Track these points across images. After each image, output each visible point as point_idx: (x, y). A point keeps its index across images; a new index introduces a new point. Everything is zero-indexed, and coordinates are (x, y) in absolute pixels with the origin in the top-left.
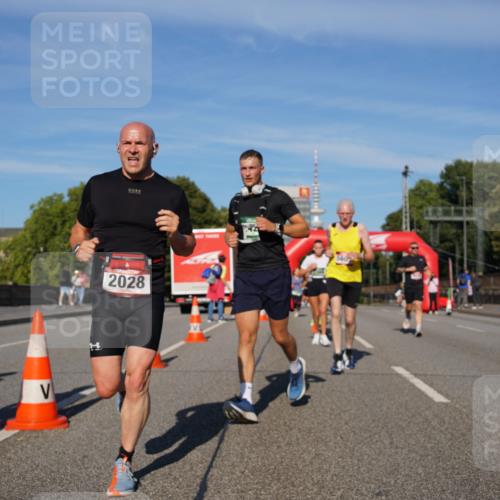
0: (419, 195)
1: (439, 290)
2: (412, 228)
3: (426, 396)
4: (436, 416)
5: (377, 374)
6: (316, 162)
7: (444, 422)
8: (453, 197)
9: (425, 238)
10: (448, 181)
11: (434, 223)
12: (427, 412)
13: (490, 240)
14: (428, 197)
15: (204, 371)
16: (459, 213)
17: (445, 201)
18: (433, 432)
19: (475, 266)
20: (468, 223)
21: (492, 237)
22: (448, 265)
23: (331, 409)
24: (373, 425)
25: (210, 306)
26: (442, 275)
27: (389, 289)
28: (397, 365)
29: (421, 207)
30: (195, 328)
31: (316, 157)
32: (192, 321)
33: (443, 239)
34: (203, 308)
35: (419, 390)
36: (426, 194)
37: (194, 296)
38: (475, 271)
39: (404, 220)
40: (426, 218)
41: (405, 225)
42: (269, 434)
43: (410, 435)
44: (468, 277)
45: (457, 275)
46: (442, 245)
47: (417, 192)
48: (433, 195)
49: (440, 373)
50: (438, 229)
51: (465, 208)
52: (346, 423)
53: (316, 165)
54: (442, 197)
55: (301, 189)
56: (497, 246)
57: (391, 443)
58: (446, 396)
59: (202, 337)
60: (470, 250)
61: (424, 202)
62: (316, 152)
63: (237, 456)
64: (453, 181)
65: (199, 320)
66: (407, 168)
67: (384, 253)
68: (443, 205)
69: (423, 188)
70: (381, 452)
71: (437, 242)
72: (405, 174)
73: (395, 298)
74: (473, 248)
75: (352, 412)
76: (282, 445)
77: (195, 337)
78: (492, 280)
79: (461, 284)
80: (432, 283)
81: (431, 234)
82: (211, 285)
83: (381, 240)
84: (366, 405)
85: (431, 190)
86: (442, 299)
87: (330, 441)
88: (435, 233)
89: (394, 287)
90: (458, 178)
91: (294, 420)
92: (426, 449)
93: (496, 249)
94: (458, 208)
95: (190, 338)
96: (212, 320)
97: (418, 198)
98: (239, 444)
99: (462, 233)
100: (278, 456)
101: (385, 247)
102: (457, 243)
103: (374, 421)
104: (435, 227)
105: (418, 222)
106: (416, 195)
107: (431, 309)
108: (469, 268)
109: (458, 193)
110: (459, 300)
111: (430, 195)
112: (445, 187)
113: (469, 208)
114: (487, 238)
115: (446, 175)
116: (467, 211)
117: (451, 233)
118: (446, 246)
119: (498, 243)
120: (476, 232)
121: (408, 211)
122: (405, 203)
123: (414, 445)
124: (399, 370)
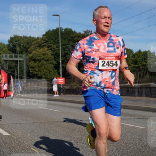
1: (8, 88)
4: (4, 141)
7: (7, 144)
8: (14, 50)
10: (11, 44)
11: (6, 61)
13: (29, 68)
16: (16, 57)
17: (10, 52)
20: (20, 61)
21: (30, 67)
33: (10, 67)
40: (2, 59)
46: (9, 70)
49: (6, 123)
50: (8, 63)
51: (18, 55)
54: (9, 50)
56: (31, 70)
58: (9, 132)
60: (21, 72)
61: (1, 52)
64: (13, 44)
68: (9, 54)
69: (1, 46)
71: (7, 69)
74: (22, 71)
80: (4, 85)
81: (5, 65)
86: (9, 92)
88: (6, 65)
90: (15, 42)
93: (31, 72)
94: (16, 55)
99: (18, 65)
102: (16, 69)
104: (6, 63)
107: (4, 96)
109: (16, 48)
111: (4, 49)
112: (10, 46)
113: (20, 55)
114: (28, 67)
115: (11, 41)
116: (19, 56)
117: (13, 65)
118: (11, 70)
119: (32, 69)
120: (23, 64)
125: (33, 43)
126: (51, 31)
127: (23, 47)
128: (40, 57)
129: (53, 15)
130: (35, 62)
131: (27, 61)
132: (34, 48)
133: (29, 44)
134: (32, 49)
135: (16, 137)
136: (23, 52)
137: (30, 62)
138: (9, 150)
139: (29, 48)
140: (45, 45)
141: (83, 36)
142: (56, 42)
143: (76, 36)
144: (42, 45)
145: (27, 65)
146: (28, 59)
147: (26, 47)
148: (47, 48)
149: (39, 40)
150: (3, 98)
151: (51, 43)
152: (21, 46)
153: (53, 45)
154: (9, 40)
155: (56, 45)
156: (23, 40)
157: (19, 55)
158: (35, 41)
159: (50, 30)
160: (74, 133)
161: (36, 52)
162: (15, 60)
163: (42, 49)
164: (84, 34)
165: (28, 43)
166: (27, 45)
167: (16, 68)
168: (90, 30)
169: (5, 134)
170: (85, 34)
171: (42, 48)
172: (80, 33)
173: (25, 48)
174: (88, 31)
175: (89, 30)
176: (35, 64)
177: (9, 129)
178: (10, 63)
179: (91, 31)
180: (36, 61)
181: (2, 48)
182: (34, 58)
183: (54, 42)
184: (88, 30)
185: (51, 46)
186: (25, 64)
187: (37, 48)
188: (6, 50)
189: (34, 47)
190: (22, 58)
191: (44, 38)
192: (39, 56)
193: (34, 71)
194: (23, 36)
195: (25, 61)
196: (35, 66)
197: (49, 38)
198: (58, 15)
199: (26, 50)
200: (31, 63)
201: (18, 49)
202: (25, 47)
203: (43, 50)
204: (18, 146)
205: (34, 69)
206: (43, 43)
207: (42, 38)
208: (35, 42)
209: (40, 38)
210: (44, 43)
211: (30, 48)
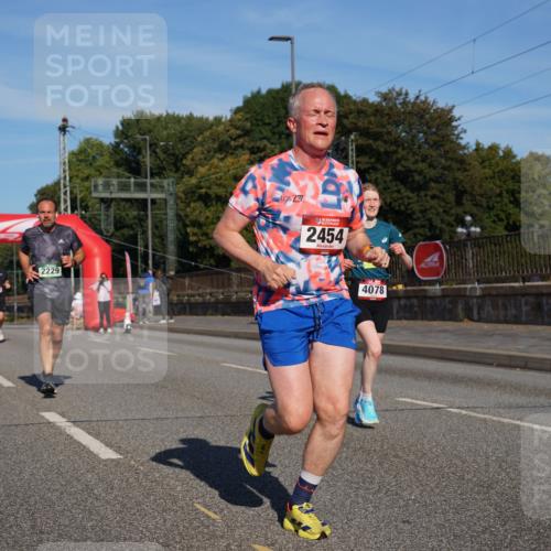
0: (86, 161)
2: (74, 208)
3: (90, 452)
5: (18, 425)
7: (112, 489)
8: (134, 165)
10: (126, 141)
11: (106, 202)
12: (89, 476)
13: (185, 226)
14: (96, 164)
16: (141, 187)
17: (121, 171)
19: (164, 263)
20: (154, 201)
21: (188, 223)
24: (6, 502)
29: (87, 178)
33: (119, 224)
38: (164, 271)
39: (62, 197)
40: (94, 195)
41: (65, 205)
46: (118, 234)
47: (82, 157)
48: (104, 161)
49: (110, 417)
50: (112, 210)
51: (148, 181)
54: (118, 164)
56: (195, 234)
57: (33, 527)
58: (118, 450)
60: (157, 241)
61: (93, 172)
64: (132, 142)
66: (65, 120)
68: (118, 176)
69: (89, 150)
71: (112, 229)
72: (63, 129)
74: (161, 238)
78: (187, 281)
81: (103, 217)
85: (102, 155)
88: (108, 216)
90: (138, 136)
92: (84, 528)
93: (192, 238)
94: (140, 180)
97: (83, 164)
99: (147, 216)
102: (139, 230)
103: (8, 496)
104: (108, 207)
105: (82, 200)
106: (80, 161)
108: (156, 266)
109: (140, 157)
111: (100, 161)
112: (122, 150)
113: (156, 180)
114: (181, 224)
115: (123, 132)
116: (152, 185)
117: (131, 216)
118: (123, 235)
119: (196, 230)
120: (166, 214)
121: (68, 183)
122: (64, 171)
123: (66, 526)
124: (52, 417)
125: (199, 139)
126: (263, 97)
127: (165, 153)
128: (224, 187)
129: (271, 39)
130: (207, 206)
131: (179, 202)
132: (202, 156)
133: (187, 141)
134: (197, 158)
135: (142, 464)
136: (164, 169)
137: (188, 205)
138: (121, 512)
139: (184, 156)
140: (242, 146)
141: (377, 111)
142: (280, 134)
143: (351, 113)
144: (233, 143)
145: (178, 217)
146: (183, 196)
147: (177, 152)
148: (247, 157)
149: (221, 128)
151: (261, 139)
152: (158, 150)
153: (269, 145)
154: (117, 128)
155: (280, 144)
156: (166, 128)
157: (153, 181)
158: (206, 129)
159: (259, 92)
160: (344, 455)
161: (209, 170)
162: (137, 200)
163: (230, 160)
164: (380, 103)
165: (182, 139)
166: (179, 146)
167: (142, 226)
168: (401, 90)
169: (107, 454)
170: (384, 104)
171: (232, 154)
172: (365, 101)
173: (173, 155)
174: (395, 94)
175: (397, 89)
176: (208, 214)
177: (119, 437)
178: (119, 209)
179: (404, 91)
180: (211, 200)
181: (94, 157)
182: (203, 191)
183: (274, 133)
184: (393, 89)
185: (264, 149)
186: (171, 213)
187: (213, 157)
188: (107, 162)
189: (203, 153)
190: (161, 191)
191: (240, 120)
192: (220, 185)
193: (204, 238)
194: (165, 114)
195: (171, 202)
196: (207, 217)
197: (256, 120)
198: (288, 39)
199: (175, 164)
200: (194, 210)
201: (147, 160)
202: (171, 152)
203: (233, 164)
204: (152, 498)
205: (205, 228)
206: (235, 140)
207: (231, 121)
208: (207, 134)
209: (223, 120)
210: (239, 136)
211: (190, 156)
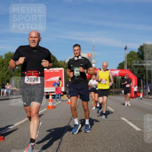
2: (128, 68)
3: (133, 128)
4: (137, 135)
5: (115, 120)
6: (94, 44)
7: (140, 138)
8: (142, 57)
9: (133, 72)
10: (141, 51)
11: (136, 66)
12: (134, 134)
14: (133, 57)
15: (54, 119)
18: (136, 141)
19: (151, 82)
22: (141, 81)
23: (99, 133)
24: (114, 138)
25: (56, 96)
26: (139, 85)
27: (120, 90)
28: (123, 117)
29: (131, 61)
30: (50, 104)
31: (94, 43)
32: (49, 101)
33: (139, 72)
34: (53, 97)
35: (130, 126)
36: (133, 56)
37: (50, 92)
39: (125, 65)
40: (133, 65)
41: (126, 67)
42: (77, 142)
43: (128, 142)
44: (148, 86)
45: (144, 85)
46: (139, 74)
47: (130, 55)
48: (135, 56)
49: (138, 120)
52: (105, 138)
53: (94, 45)
54: (139, 57)
55: (88, 54)
57: (121, 145)
58: (140, 128)
59: (53, 107)
61: (132, 59)
62: (94, 41)
63: (65, 150)
65: (52, 101)
66: (126, 46)
67: (118, 77)
68: (139, 60)
69: (132, 54)
70: (117, 148)
71: (137, 73)
72: (126, 49)
73: (122, 93)
74: (150, 75)
75: (107, 134)
76: (82, 146)
77: (50, 107)
79: (146, 88)
80: (135, 88)
81: (135, 70)
82: (56, 88)
83: (117, 72)
84: (112, 132)
85: (135, 55)
86: (139, 93)
87: (99, 144)
88: (136, 70)
89: (121, 89)
91: (86, 137)
92: (133, 147)
95: (49, 107)
96: (57, 101)
98: (66, 145)
100: (80, 150)
101: (118, 75)
103: (114, 137)
104: (136, 68)
105: (130, 66)
106: (129, 56)
108: (149, 82)
110: (145, 94)
112: (140, 54)
121: (126, 62)
122: (126, 59)
123: (129, 146)
124: (124, 119)
138: (142, 144)
150: (133, 98)
167: (145, 72)
169: (138, 129)
177: (140, 125)
178: (139, 68)
194: (151, 44)
